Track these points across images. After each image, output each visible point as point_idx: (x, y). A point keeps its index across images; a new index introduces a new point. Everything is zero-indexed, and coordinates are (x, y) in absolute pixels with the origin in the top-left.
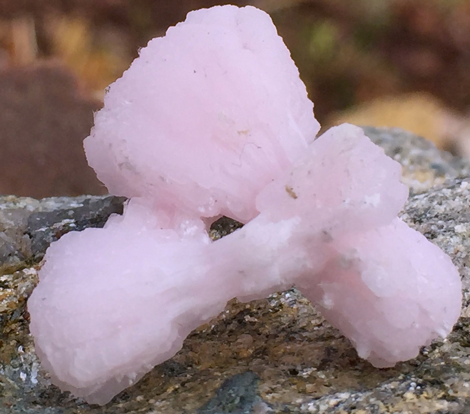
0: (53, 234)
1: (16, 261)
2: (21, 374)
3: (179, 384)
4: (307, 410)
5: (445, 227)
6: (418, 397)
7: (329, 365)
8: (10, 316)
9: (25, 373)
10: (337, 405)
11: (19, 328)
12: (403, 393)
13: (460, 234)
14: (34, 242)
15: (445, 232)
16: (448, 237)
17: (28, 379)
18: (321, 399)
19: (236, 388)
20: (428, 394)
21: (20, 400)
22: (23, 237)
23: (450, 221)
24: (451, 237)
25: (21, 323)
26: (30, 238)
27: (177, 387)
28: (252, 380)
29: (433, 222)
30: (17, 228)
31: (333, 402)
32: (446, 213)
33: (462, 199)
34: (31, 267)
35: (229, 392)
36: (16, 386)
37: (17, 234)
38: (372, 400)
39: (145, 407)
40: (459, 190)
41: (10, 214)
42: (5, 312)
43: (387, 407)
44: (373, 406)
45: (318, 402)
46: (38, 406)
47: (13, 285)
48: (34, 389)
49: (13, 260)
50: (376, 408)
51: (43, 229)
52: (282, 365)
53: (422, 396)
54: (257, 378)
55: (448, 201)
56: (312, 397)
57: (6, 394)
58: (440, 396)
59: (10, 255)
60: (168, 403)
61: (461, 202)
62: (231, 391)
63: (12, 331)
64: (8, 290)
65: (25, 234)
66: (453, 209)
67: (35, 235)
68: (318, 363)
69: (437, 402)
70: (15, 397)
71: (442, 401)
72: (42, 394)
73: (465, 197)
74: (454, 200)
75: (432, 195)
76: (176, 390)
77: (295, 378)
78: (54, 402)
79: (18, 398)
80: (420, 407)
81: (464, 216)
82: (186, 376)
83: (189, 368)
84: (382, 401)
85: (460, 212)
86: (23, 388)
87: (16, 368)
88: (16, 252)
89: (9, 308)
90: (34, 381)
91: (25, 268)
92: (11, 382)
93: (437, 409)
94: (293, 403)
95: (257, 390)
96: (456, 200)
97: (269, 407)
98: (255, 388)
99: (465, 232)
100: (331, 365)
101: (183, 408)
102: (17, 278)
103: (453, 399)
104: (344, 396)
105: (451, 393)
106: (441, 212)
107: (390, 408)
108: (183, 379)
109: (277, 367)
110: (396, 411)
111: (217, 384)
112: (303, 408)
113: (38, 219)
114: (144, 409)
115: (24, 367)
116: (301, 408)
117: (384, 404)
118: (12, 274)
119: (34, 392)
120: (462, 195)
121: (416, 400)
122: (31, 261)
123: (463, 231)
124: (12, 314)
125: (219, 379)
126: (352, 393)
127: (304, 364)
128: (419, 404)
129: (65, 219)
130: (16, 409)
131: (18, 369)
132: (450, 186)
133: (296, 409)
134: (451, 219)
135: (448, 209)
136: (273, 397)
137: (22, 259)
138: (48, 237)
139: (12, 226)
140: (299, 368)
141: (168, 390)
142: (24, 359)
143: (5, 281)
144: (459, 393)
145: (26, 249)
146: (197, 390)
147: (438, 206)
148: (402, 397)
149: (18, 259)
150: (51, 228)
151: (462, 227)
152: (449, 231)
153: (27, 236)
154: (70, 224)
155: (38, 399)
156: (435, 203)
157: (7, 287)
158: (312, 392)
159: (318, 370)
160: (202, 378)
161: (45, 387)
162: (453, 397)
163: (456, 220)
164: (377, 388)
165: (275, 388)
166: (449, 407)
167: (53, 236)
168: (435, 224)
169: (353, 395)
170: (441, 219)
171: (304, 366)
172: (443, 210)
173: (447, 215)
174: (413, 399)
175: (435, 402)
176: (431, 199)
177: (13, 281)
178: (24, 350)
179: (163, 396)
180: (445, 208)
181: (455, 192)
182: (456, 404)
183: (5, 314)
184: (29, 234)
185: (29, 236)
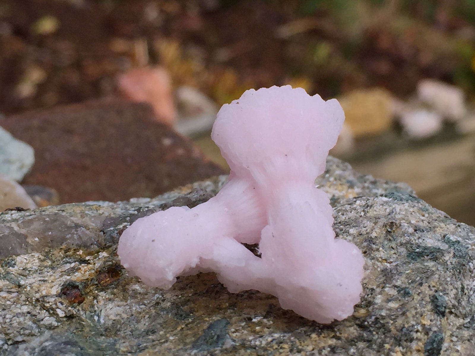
0: (117, 232)
1: (95, 248)
2: (95, 317)
3: (184, 325)
4: (255, 344)
5: (344, 229)
6: (319, 336)
7: (270, 315)
8: (90, 282)
9: (97, 316)
10: (272, 341)
11: (95, 289)
12: (310, 334)
13: (352, 234)
14: (106, 237)
15: (343, 233)
16: (345, 236)
17: (99, 320)
18: (264, 337)
19: (215, 330)
20: (324, 335)
21: (93, 333)
22: (100, 233)
23: (347, 226)
24: (347, 236)
25: (96, 286)
26: (104, 234)
27: (183, 326)
28: (225, 325)
29: (337, 227)
30: (96, 228)
31: (270, 339)
32: (345, 221)
33: (355, 211)
34: (104, 251)
35: (211, 332)
36: (92, 324)
37: (96, 231)
38: (292, 338)
39: (164, 339)
40: (355, 206)
41: (93, 219)
42: (87, 279)
43: (301, 343)
44: (292, 342)
45: (261, 339)
46: (103, 337)
47: (93, 262)
48: (102, 326)
49: (94, 247)
50: (294, 343)
51: (112, 229)
52: (243, 315)
53: (321, 336)
54: (228, 323)
55: (348, 213)
56: (258, 336)
57: (86, 329)
58: (331, 336)
59: (92, 244)
60: (177, 338)
61: (355, 214)
62: (212, 331)
63: (91, 291)
64: (90, 265)
65: (101, 231)
66: (350, 218)
67: (107, 232)
68: (264, 313)
69: (330, 340)
70: (90, 331)
71: (332, 339)
72: (107, 329)
73: (357, 210)
74: (351, 212)
75: (338, 209)
76: (182, 328)
77: (250, 323)
78: (113, 335)
79: (92, 332)
80: (319, 343)
81: (355, 222)
82: (189, 320)
83: (191, 314)
84: (298, 339)
85: (354, 220)
86: (96, 325)
87: (93, 313)
88: (95, 243)
89: (90, 277)
90: (102, 321)
91: (100, 252)
92: (89, 321)
93: (329, 344)
94: (247, 339)
95: (227, 331)
96: (352, 212)
97: (233, 342)
98: (226, 329)
99: (355, 233)
100: (271, 315)
101: (185, 341)
102: (95, 258)
103: (339, 338)
104: (276, 335)
105: (338, 334)
106: (343, 220)
107: (302, 343)
108: (187, 322)
109: (241, 315)
110: (305, 345)
111: (206, 326)
112: (253, 342)
113: (109, 222)
114: (163, 341)
115: (97, 312)
116: (252, 342)
117: (299, 341)
118: (93, 255)
119: (101, 328)
120: (356, 209)
121: (317, 338)
122: (104, 248)
123: (354, 232)
124: (91, 281)
125: (207, 323)
126: (281, 334)
127: (256, 314)
128: (319, 341)
129: (124, 222)
130: (90, 339)
131: (93, 314)
132: (350, 203)
133: (249, 343)
134: (348, 225)
135: (347, 218)
136: (236, 335)
137: (98, 247)
138: (114, 234)
139: (94, 227)
140: (253, 317)
141: (178, 329)
142: (97, 307)
143: (89, 260)
144: (342, 334)
145: (101, 240)
146: (194, 330)
147: (342, 215)
148: (310, 337)
149: (96, 246)
150: (116, 228)
151: (354, 230)
152: (346, 232)
153: (102, 233)
154: (127, 226)
155: (104, 333)
156: (340, 214)
157: (89, 263)
158: (259, 332)
159: (264, 318)
160: (198, 321)
161: (108, 325)
162: (339, 336)
163: (351, 226)
164: (296, 331)
165: (238, 329)
166: (336, 343)
167: (117, 233)
168: (338, 228)
169: (281, 335)
170: (342, 225)
171: (256, 315)
172: (344, 219)
173: (346, 222)
174: (315, 338)
175: (328, 339)
176: (338, 211)
177: (93, 260)
178: (97, 302)
179: (174, 332)
180: (345, 218)
181: (352, 207)
182: (340, 342)
183: (87, 281)
184: (103, 232)
185: (103, 233)
